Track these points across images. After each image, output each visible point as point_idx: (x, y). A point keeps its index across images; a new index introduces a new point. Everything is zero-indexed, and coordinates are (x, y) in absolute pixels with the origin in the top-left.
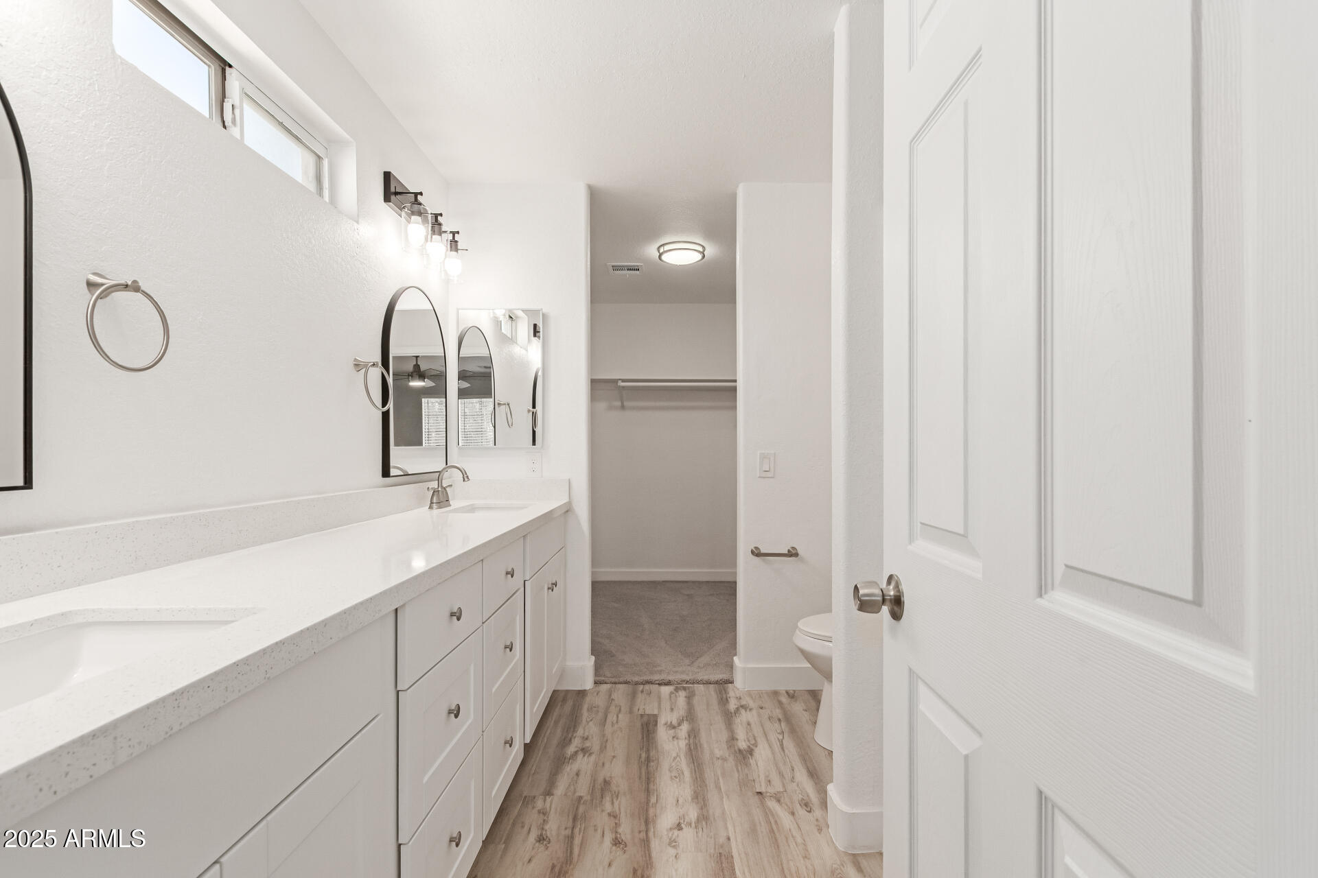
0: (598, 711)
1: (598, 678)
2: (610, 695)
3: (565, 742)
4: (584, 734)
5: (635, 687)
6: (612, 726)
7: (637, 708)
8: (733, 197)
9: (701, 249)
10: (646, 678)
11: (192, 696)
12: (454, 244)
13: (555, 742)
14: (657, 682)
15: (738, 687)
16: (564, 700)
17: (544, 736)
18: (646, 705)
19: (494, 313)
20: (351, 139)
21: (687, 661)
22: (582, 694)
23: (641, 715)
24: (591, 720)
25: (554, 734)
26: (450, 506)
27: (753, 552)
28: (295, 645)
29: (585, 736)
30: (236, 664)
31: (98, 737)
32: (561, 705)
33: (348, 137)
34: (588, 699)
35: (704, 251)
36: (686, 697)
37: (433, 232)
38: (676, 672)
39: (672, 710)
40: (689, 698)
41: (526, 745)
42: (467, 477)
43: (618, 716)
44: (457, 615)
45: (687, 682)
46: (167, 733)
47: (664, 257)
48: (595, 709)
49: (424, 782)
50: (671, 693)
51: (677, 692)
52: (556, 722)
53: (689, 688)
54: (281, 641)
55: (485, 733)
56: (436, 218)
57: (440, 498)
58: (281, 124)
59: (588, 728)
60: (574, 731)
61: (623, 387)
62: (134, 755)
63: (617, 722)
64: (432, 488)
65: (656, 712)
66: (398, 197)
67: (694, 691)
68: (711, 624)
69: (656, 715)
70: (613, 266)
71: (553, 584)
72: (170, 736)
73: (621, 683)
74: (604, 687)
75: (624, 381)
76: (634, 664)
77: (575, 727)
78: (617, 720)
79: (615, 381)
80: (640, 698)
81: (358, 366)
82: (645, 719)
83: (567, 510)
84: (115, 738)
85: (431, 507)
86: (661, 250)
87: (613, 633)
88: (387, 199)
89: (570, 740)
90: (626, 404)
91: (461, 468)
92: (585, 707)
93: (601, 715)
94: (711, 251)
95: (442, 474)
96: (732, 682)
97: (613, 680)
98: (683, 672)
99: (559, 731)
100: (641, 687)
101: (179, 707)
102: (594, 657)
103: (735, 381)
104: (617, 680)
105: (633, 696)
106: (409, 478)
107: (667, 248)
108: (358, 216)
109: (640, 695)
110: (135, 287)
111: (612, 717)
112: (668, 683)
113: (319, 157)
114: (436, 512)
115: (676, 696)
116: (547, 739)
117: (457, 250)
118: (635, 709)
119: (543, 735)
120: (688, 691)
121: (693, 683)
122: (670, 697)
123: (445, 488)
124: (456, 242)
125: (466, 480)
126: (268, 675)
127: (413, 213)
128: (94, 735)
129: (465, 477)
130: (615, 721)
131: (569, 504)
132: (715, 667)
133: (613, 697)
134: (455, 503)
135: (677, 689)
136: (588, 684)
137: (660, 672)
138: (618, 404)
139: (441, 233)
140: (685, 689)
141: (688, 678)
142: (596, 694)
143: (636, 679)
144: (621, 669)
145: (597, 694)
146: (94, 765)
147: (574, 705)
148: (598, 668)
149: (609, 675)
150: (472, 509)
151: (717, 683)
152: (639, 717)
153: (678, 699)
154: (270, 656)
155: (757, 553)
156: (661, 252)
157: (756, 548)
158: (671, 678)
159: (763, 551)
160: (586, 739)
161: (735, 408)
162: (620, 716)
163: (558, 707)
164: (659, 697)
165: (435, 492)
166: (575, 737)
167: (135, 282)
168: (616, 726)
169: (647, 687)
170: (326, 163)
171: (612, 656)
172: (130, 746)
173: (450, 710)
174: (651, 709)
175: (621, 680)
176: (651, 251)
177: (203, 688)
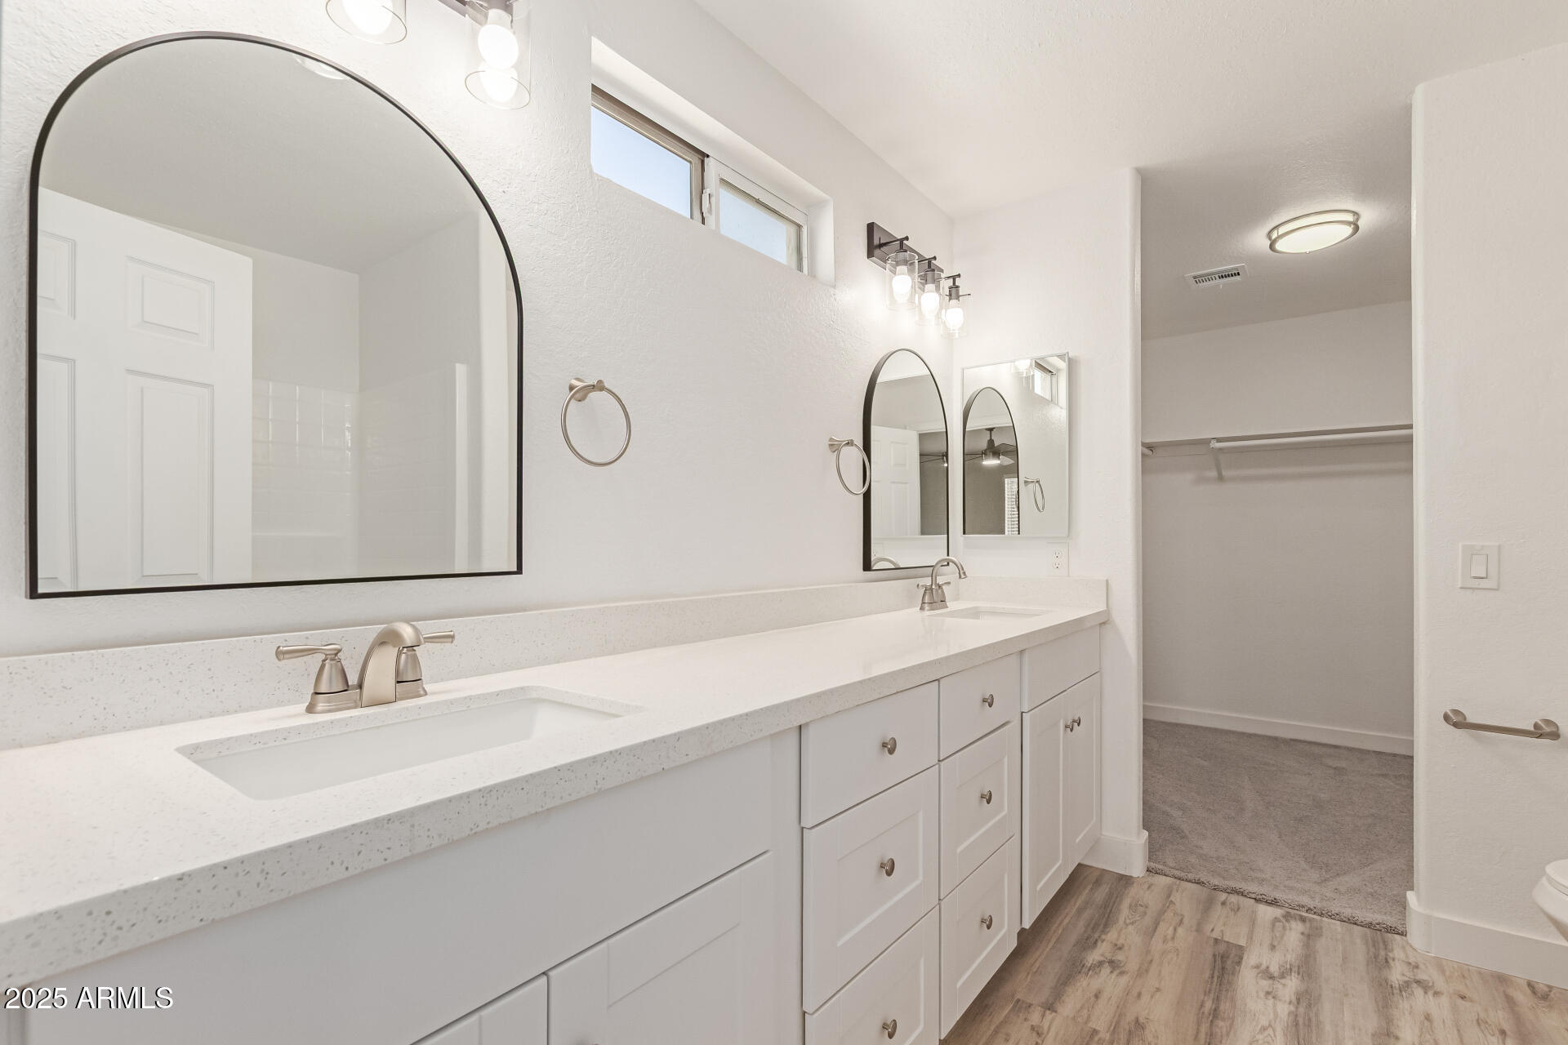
0: (1145, 913)
1: (1153, 865)
2: (1169, 896)
3: (1087, 943)
4: (1118, 939)
5: (1212, 895)
6: (1164, 942)
7: (1211, 927)
8: (1405, 114)
9: (1350, 218)
10: (1232, 884)
11: (502, 796)
12: (954, 292)
13: (1073, 938)
14: (1253, 896)
15: (1416, 946)
16: (1098, 883)
17: (1060, 925)
18: (1226, 926)
19: (1016, 368)
20: (828, 197)
21: (1315, 875)
22: (1125, 880)
23: (1216, 940)
24: (1132, 923)
25: (1073, 924)
26: (947, 607)
27: (1446, 718)
28: (636, 757)
29: (1119, 943)
30: (558, 769)
31: (393, 822)
32: (1092, 889)
33: (824, 195)
34: (1133, 891)
35: (1357, 220)
36: (1302, 934)
37: (925, 279)
38: (1292, 888)
39: (1273, 947)
40: (1310, 937)
41: (1022, 933)
42: (964, 573)
43: (1175, 930)
44: (890, 747)
45: (1309, 910)
46: (472, 830)
47: (1278, 246)
48: (1142, 909)
49: (838, 945)
50: (1276, 920)
51: (1287, 921)
52: (1080, 911)
53: (1311, 920)
54: (616, 751)
55: (942, 903)
56: (930, 263)
57: (934, 598)
58: (758, 202)
59: (1125, 933)
60: (1103, 932)
61: (1221, 449)
62: (433, 846)
63: (1173, 938)
64: (923, 586)
65: (1242, 942)
66: (884, 249)
67: (1321, 928)
68: (1375, 824)
69: (1241, 947)
70: (1195, 277)
71: (1074, 721)
72: (475, 833)
73: (1190, 881)
74: (1162, 881)
75: (1219, 440)
76: (1218, 858)
77: (1106, 925)
78: (1174, 934)
79: (1207, 442)
80: (1218, 912)
81: (835, 447)
82: (1222, 948)
83: (1103, 622)
84: (413, 826)
85: (922, 609)
86: (1274, 235)
87: (1190, 803)
88: (871, 252)
89: (1096, 943)
90: (1224, 473)
91: (957, 562)
92: (1126, 903)
93: (1148, 920)
94: (1370, 216)
95: (936, 569)
96: (1403, 934)
97: (1177, 873)
98: (1304, 892)
99: (1081, 924)
100: (1223, 896)
101: (486, 805)
102: (1146, 833)
103: (1410, 427)
104: (1182, 875)
105: (1207, 906)
106: (898, 571)
107: (1282, 230)
108: (836, 279)
109: (1219, 907)
110: (599, 387)
111: (1165, 929)
112: (1274, 903)
113: (799, 226)
114: (927, 613)
115: (1284, 928)
116: (1063, 930)
117: (958, 297)
118: (1208, 928)
119: (1058, 922)
120: (1308, 925)
121: (1321, 915)
122: (1274, 926)
123: (940, 587)
124: (957, 287)
125: (963, 576)
126: (599, 787)
127: (898, 264)
128: (389, 819)
129: (962, 574)
130: (1169, 937)
131: (1108, 612)
132: (1370, 899)
133: (1172, 898)
134: (952, 605)
135: (1287, 917)
136: (1137, 869)
137: (1261, 881)
138: (1213, 474)
139: (936, 281)
140: (1303, 920)
141: (1311, 904)
142: (1147, 887)
143: (1216, 881)
144: (1193, 859)
145: (1149, 887)
146: (389, 848)
147: (1110, 895)
148: (1153, 851)
149: (1172, 864)
150: (975, 613)
151: (1369, 925)
152: (1212, 942)
153: (1287, 932)
154: (602, 765)
155: (1456, 720)
156: (1273, 238)
157: (1456, 712)
158: (1278, 895)
159: (1471, 719)
160: (1119, 948)
161: (1410, 471)
162: (1180, 930)
163: (1087, 891)
164: (1253, 922)
165: (928, 590)
166: (1103, 941)
167: (600, 382)
168: (1170, 944)
169: (1234, 898)
170: (805, 230)
171: (1182, 838)
172: (428, 836)
173: (882, 864)
174: (1235, 934)
175: (1190, 876)
176: (1257, 240)
177: (516, 789)
